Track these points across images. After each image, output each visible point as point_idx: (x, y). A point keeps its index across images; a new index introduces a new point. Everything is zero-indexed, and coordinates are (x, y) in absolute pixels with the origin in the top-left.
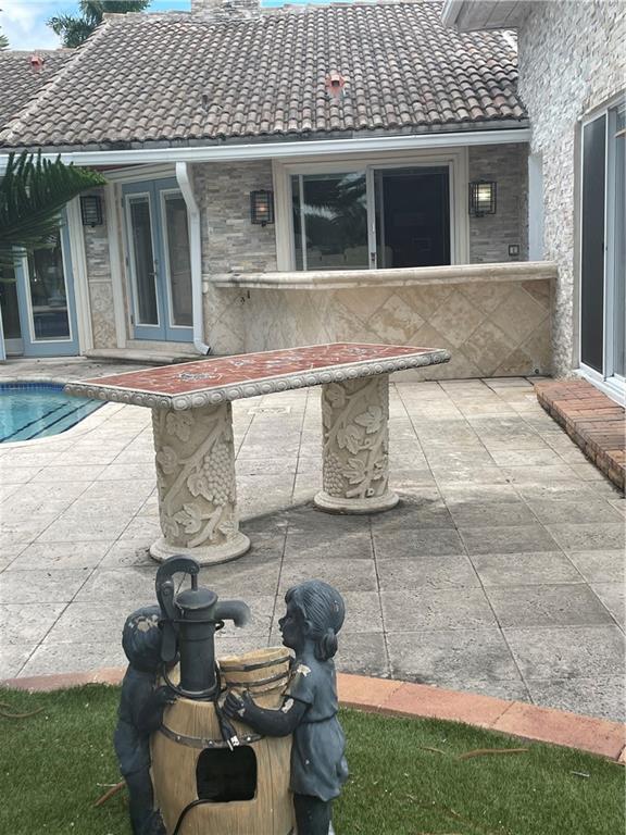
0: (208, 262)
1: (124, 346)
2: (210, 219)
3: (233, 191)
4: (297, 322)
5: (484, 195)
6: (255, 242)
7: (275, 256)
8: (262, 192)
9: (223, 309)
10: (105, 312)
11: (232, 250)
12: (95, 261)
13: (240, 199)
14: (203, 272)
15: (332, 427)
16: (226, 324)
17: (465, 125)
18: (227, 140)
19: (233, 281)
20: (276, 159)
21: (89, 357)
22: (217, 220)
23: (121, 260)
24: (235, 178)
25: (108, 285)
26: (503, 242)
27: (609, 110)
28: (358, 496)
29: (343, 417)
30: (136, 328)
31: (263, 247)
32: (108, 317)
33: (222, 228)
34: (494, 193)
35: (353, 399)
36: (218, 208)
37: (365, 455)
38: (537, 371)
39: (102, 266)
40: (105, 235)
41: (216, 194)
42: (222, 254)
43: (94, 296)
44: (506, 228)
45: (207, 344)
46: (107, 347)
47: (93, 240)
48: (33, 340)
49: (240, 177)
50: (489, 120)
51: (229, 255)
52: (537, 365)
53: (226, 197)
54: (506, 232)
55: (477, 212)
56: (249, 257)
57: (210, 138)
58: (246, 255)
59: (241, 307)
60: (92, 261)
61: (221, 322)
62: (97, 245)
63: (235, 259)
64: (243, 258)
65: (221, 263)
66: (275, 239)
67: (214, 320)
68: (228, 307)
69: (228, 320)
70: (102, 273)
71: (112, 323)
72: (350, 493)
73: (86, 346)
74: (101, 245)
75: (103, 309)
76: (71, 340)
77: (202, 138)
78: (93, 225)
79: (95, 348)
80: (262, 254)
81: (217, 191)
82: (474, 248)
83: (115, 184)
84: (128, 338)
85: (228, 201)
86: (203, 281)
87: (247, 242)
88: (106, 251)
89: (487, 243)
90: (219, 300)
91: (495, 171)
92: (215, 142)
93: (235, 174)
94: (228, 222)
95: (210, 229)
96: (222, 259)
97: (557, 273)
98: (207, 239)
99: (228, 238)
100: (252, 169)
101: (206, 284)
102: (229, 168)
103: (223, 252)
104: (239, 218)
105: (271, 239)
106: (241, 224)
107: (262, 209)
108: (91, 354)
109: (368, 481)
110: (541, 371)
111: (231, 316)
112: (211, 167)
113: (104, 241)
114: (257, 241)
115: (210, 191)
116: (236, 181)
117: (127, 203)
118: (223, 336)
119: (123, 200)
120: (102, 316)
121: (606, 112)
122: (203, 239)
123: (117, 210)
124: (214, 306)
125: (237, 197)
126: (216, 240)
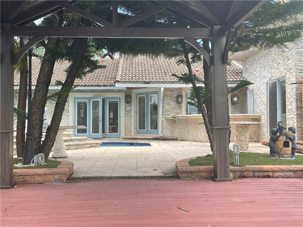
0: (164, 112)
1: (134, 135)
2: (165, 102)
3: (172, 95)
4: (192, 127)
5: (235, 99)
6: (176, 108)
7: (182, 112)
8: (180, 96)
9: (167, 125)
10: (128, 126)
11: (171, 110)
12: (128, 113)
13: (173, 97)
14: (162, 115)
15: (239, 136)
16: (168, 129)
17: (232, 82)
18: (174, 83)
19: (173, 117)
20: (183, 88)
21: (123, 138)
22: (167, 102)
23: (135, 113)
24: (172, 92)
25: (130, 119)
26: (239, 111)
27: (278, 80)
28: (244, 150)
29: (242, 134)
30: (137, 130)
31: (178, 109)
32: (129, 128)
33: (168, 104)
34: (238, 99)
35: (243, 130)
36: (167, 99)
37: (245, 142)
38: (255, 141)
39: (129, 114)
40: (131, 106)
41: (167, 96)
42: (168, 111)
43: (126, 122)
44: (240, 107)
45: (162, 134)
46: (128, 136)
47: (127, 107)
48: (108, 133)
49: (174, 92)
50: (238, 81)
51: (169, 111)
52: (255, 139)
53: (170, 97)
54: (240, 109)
55: (233, 103)
56: (175, 112)
57: (170, 82)
58: (174, 111)
59: (172, 125)
60: (126, 112)
61: (166, 128)
62: (128, 108)
63: (171, 112)
64: (173, 112)
65: (167, 113)
66: (182, 108)
67: (165, 128)
68: (169, 124)
69: (168, 128)
70: (129, 116)
71: (130, 130)
72: (242, 149)
73: (123, 135)
74: (129, 108)
75: (128, 125)
76: (119, 133)
77: (168, 82)
78: (128, 103)
79: (125, 136)
80: (178, 111)
81: (168, 95)
82: (232, 112)
83: (135, 93)
84: (135, 133)
85: (170, 98)
86: (162, 117)
87: (174, 108)
88: (131, 110)
89: (235, 111)
90: (166, 122)
91: (238, 94)
92: (171, 83)
93: (172, 91)
94: (170, 103)
95: (165, 104)
96: (168, 112)
97: (261, 117)
98: (164, 107)
99: (170, 107)
100: (177, 90)
101: (163, 118)
102: (171, 90)
103: (168, 110)
104: (173, 102)
105: (181, 107)
106: (173, 104)
107: (180, 100)
108: (124, 137)
109: (246, 147)
110: (256, 141)
111: (169, 127)
112: (166, 89)
113: (130, 107)
114: (177, 108)
115: (165, 95)
116: (172, 93)
117: (138, 97)
118: (167, 132)
119: (137, 97)
120: (128, 127)
121: (277, 80)
122: (163, 107)
123: (135, 99)
124: (165, 124)
125: (172, 97)
126: (166, 107)
